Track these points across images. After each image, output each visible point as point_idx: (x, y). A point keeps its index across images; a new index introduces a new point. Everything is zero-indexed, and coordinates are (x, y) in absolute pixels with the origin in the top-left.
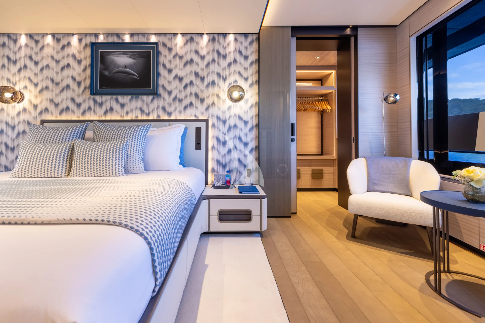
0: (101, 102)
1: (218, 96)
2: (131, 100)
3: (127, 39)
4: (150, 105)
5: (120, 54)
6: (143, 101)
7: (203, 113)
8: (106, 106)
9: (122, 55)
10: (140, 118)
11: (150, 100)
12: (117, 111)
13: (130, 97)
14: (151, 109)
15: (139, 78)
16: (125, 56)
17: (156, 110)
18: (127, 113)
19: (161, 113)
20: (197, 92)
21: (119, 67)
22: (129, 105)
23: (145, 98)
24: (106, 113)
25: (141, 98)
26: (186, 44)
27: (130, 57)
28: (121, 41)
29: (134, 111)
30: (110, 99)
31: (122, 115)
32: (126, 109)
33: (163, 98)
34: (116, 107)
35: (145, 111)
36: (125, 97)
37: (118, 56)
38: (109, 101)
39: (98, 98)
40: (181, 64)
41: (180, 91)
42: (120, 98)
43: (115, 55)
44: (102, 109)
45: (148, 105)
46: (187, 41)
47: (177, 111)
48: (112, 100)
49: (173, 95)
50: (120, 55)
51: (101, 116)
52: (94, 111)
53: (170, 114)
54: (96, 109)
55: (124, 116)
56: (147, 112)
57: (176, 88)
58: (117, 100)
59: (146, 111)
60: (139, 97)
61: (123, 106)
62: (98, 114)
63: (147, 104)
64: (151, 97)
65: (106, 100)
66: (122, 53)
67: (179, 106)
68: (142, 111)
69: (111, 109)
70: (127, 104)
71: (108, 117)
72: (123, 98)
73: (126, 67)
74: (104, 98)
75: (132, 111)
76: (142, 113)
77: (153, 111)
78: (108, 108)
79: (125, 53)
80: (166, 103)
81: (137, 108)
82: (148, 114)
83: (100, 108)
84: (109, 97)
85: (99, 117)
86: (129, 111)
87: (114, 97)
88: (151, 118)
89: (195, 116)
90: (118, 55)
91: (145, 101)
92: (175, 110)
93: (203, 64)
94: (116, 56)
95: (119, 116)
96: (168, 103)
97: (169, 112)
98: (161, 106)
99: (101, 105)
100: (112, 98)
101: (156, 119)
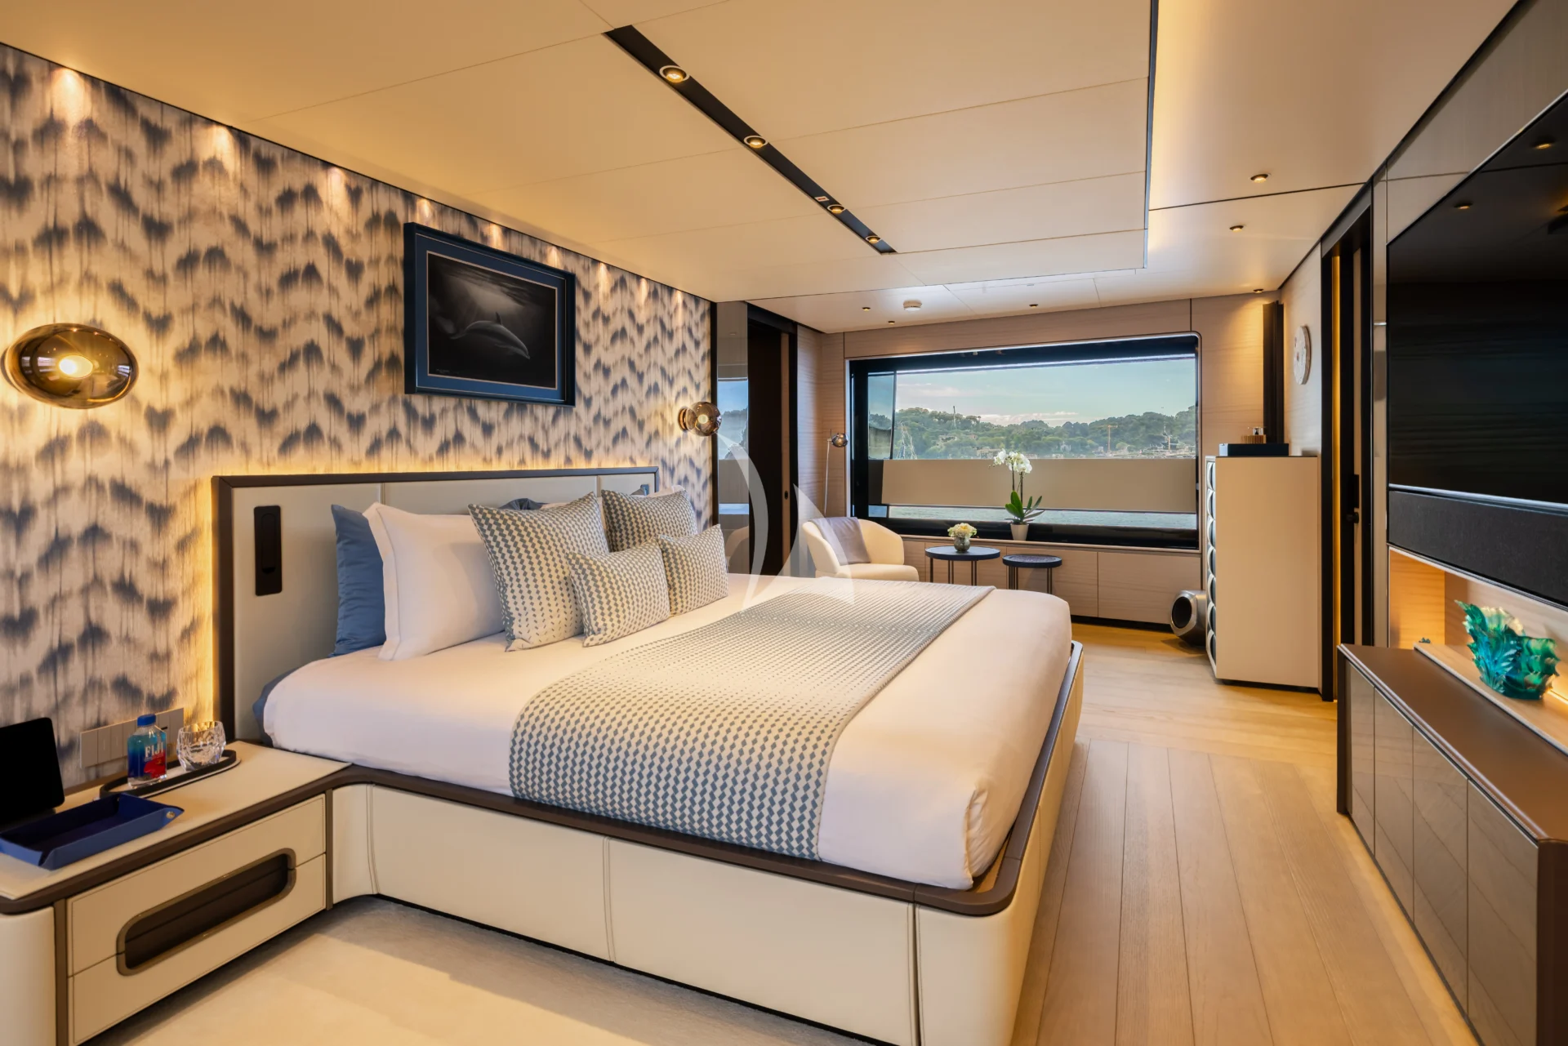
0: (430, 414)
1: (662, 416)
2: (508, 414)
3: (496, 240)
4: (551, 431)
5: (483, 280)
6: (536, 419)
7: (642, 453)
8: (444, 429)
9: (489, 282)
10: (530, 466)
11: (550, 418)
12: (473, 446)
13: (504, 406)
14: (552, 442)
15: (529, 358)
16: (496, 287)
17: (562, 443)
18: (500, 451)
19: (573, 451)
20: (633, 405)
21: (481, 315)
22: (503, 427)
23: (539, 411)
24: (444, 448)
25: (532, 412)
26: (613, 290)
27: (508, 294)
28: (479, 241)
29: (515, 444)
30: (455, 408)
31: (488, 458)
32: (498, 438)
33: (577, 414)
34: (472, 432)
35: (541, 447)
36: (494, 404)
37: (479, 282)
38: (451, 415)
39: (419, 402)
40: (606, 336)
41: (606, 401)
42: (481, 409)
43: (472, 277)
44: (431, 437)
45: (546, 432)
46: (616, 284)
47: (601, 449)
48: (459, 411)
49: (594, 410)
50: (484, 282)
51: (431, 459)
52: (408, 442)
53: (588, 455)
54: (415, 437)
55: (491, 460)
56: (545, 449)
57: (599, 392)
58: (473, 413)
59: (543, 445)
60: (526, 408)
61: (488, 429)
62: (421, 455)
63: (543, 427)
64: (551, 411)
65: (444, 411)
66: (488, 276)
67: (605, 437)
68: (534, 446)
69: (459, 438)
70: (499, 425)
71: (450, 465)
72: (489, 408)
73: (498, 319)
74: (438, 404)
75: (510, 444)
76: (533, 452)
77: (557, 445)
78: (450, 436)
79: (497, 280)
80: (582, 426)
81: (521, 437)
82: (547, 455)
83: (426, 434)
84: (451, 402)
85: (424, 462)
86: (504, 444)
87: (466, 402)
88: (552, 465)
89: (632, 460)
90: (477, 279)
91: (541, 420)
92: (598, 445)
93: (641, 344)
94: (473, 280)
95: (480, 460)
96: (585, 428)
97: (588, 449)
98: (572, 434)
99: (429, 423)
100: (460, 404)
101: (563, 468)
